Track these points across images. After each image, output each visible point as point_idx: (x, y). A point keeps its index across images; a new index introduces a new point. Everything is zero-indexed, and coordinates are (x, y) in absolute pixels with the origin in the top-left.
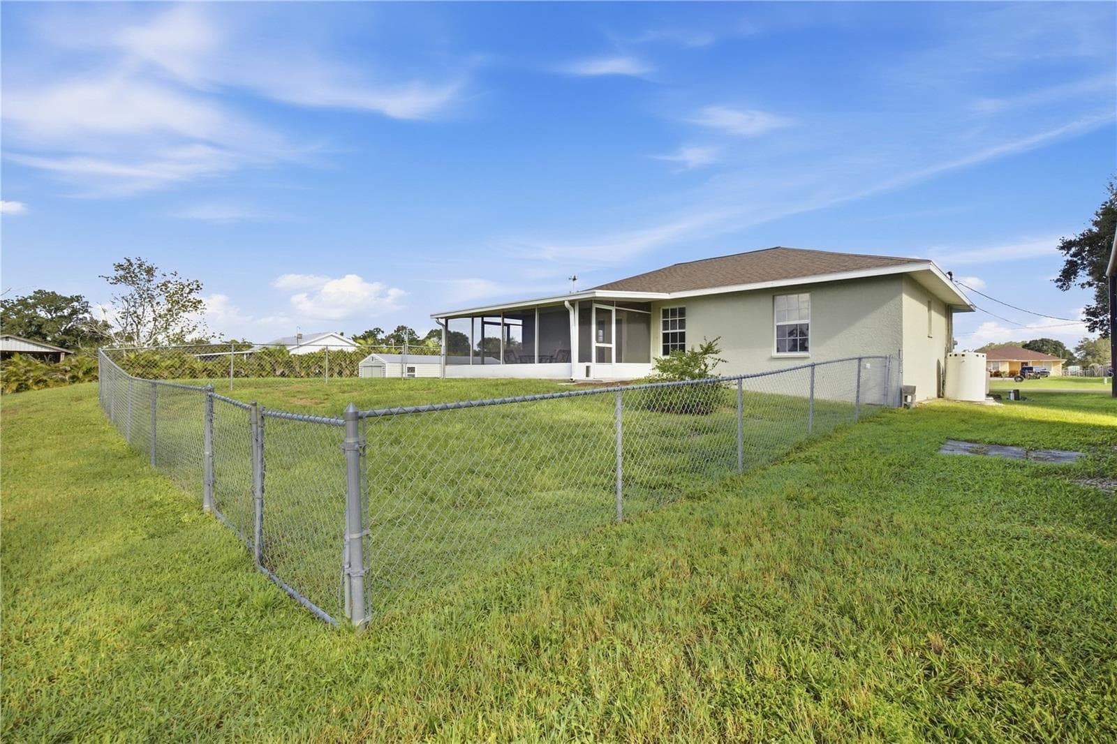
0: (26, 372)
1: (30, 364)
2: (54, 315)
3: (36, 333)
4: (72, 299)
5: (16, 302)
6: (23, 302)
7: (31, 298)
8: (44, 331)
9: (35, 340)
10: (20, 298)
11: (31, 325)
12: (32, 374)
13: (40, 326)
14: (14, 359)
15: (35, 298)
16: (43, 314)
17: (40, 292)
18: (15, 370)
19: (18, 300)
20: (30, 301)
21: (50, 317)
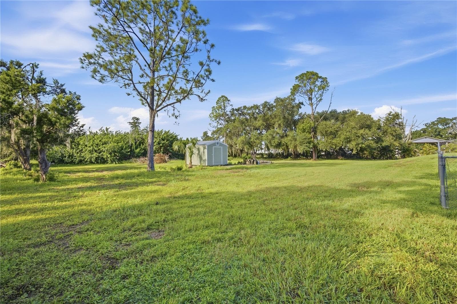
0: (429, 150)
1: (430, 147)
2: (445, 127)
3: (439, 135)
4: (453, 119)
5: (430, 124)
6: (433, 123)
7: (436, 121)
8: (441, 134)
9: (437, 138)
10: (432, 122)
11: (436, 132)
12: (431, 151)
13: (439, 132)
14: (426, 145)
15: (437, 121)
16: (441, 127)
17: (439, 118)
18: (425, 149)
19: (431, 123)
20: (436, 122)
21: (443, 128)
